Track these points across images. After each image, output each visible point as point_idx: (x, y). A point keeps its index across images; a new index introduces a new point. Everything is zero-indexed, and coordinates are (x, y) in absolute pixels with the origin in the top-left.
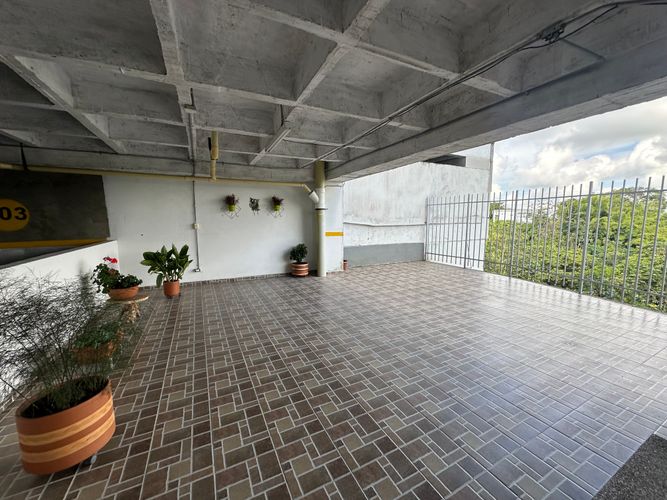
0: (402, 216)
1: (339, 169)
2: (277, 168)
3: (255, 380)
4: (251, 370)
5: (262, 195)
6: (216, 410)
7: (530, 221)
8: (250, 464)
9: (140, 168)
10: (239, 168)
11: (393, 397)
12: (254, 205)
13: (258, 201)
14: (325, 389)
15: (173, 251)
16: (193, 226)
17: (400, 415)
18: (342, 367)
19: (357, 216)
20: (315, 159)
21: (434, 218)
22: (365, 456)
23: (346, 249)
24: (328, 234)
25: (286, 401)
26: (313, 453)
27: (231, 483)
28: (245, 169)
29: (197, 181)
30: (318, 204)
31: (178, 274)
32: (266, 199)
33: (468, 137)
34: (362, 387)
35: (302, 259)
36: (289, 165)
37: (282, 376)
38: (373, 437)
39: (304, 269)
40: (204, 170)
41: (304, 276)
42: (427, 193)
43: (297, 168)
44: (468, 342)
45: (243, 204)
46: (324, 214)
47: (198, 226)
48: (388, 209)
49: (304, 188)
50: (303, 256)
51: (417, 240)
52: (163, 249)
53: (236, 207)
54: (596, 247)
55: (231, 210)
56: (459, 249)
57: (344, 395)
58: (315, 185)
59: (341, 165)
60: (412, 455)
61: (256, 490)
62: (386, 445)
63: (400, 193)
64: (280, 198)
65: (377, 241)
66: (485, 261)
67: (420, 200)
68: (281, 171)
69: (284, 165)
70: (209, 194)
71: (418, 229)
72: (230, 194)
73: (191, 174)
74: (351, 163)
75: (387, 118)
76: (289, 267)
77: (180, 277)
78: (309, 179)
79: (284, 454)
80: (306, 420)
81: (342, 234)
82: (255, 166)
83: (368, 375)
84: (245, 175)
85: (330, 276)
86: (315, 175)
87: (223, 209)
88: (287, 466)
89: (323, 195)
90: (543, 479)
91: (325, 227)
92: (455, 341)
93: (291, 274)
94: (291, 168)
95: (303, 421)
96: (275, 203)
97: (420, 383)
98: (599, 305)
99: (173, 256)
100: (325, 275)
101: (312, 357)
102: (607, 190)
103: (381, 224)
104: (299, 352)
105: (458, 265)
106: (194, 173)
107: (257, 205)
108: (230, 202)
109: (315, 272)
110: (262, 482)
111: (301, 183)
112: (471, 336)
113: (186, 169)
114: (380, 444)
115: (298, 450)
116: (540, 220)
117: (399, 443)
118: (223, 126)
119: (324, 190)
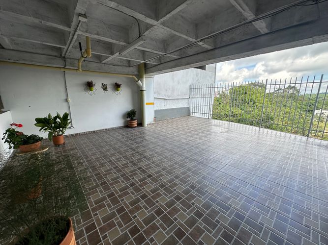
0: (180, 94)
1: (154, 68)
2: (118, 66)
3: (108, 180)
4: (104, 175)
5: (109, 82)
6: (90, 198)
7: (218, 96)
8: (116, 220)
9: (24, 60)
10: (95, 64)
11: (177, 177)
12: (105, 88)
13: (107, 85)
14: (145, 179)
15: (58, 117)
16: (66, 100)
17: (181, 184)
18: (151, 167)
19: (159, 94)
20: (143, 62)
21: (193, 95)
22: (170, 204)
23: (156, 111)
24: (147, 104)
25: (127, 187)
26: (146, 208)
27: (108, 231)
28: (99, 65)
29: (67, 71)
30: (142, 87)
31: (62, 131)
32: (111, 84)
33: (237, 54)
34: (162, 175)
35: (133, 118)
36: (124, 65)
37: (122, 176)
38: (172, 196)
39: (135, 123)
40: (72, 64)
41: (135, 127)
42: (190, 82)
43: (129, 66)
44: (203, 150)
45: (98, 87)
46: (145, 92)
47: (70, 100)
48: (173, 90)
49: (134, 78)
50: (134, 116)
51: (186, 106)
52: (49, 116)
53: (94, 88)
54: (243, 107)
55: (91, 90)
56: (206, 109)
57: (155, 180)
58: (140, 77)
59: (156, 66)
60: (189, 200)
61: (122, 231)
62: (178, 198)
63: (179, 83)
64: (120, 83)
65: (168, 107)
66: (213, 114)
67: (188, 86)
68: (121, 68)
69: (122, 64)
70: (75, 80)
71: (186, 101)
72: (90, 81)
73: (63, 66)
74: (162, 65)
75: (200, 39)
76: (126, 122)
77: (63, 133)
78: (136, 73)
79: (132, 212)
80: (139, 194)
81: (153, 104)
82: (105, 63)
83: (164, 169)
84: (99, 69)
85: (149, 126)
86: (139, 71)
87: (86, 90)
88: (135, 217)
89: (144, 82)
90: (238, 199)
91: (146, 100)
92: (198, 150)
93: (128, 126)
94: (125, 66)
95: (138, 195)
96: (117, 86)
97: (187, 170)
98: (267, 132)
99: (58, 120)
100: (146, 126)
101: (135, 165)
102: (247, 83)
103: (170, 98)
104: (128, 163)
105: (205, 117)
106: (65, 66)
107: (106, 87)
108: (89, 85)
109: (141, 124)
110: (124, 226)
111: (132, 75)
112: (204, 147)
113: (59, 63)
114: (175, 198)
115: (138, 208)
116: (223, 95)
117: (184, 196)
118: (98, 34)
119: (144, 79)
